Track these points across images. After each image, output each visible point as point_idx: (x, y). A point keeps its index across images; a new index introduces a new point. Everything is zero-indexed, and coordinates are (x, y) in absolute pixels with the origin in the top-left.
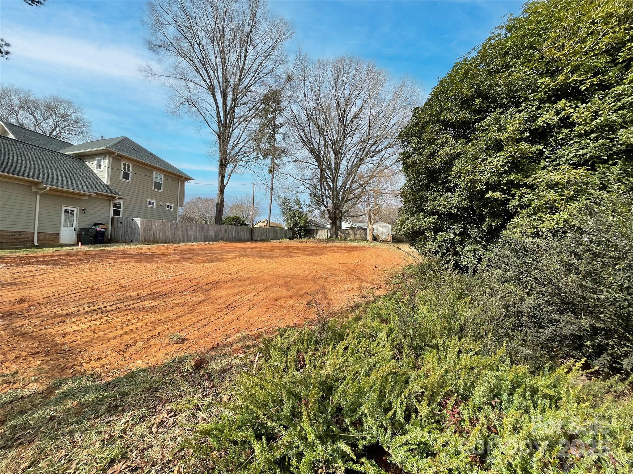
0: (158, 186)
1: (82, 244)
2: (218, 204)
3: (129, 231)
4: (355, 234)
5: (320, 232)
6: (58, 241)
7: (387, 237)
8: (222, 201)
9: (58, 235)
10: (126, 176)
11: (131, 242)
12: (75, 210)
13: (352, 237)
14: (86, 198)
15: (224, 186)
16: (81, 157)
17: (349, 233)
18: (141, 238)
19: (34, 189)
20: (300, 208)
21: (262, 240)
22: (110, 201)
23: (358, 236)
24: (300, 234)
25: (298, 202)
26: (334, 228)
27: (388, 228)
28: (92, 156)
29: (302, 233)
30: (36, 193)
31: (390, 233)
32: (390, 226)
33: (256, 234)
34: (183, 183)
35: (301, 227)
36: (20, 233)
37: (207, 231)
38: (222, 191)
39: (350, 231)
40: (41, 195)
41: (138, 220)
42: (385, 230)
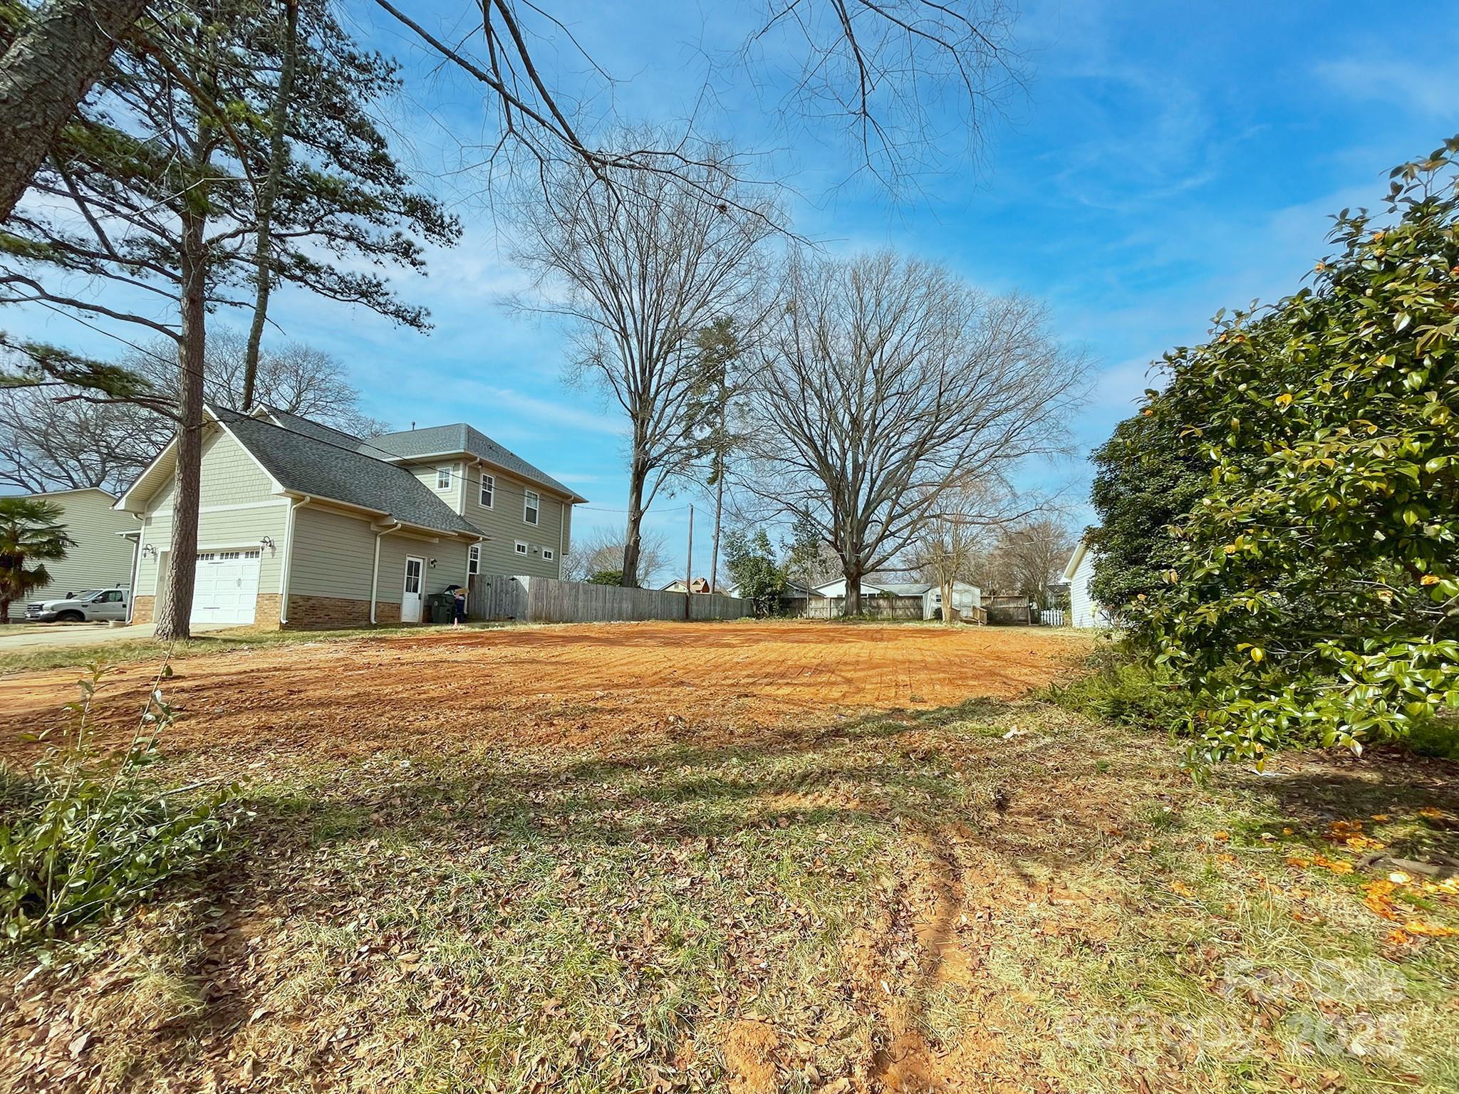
0: (531, 515)
1: (459, 622)
2: (627, 547)
3: (506, 600)
4: (893, 608)
5: (813, 604)
6: (399, 617)
7: (971, 614)
8: (637, 542)
9: (398, 607)
10: (486, 498)
11: (511, 619)
12: (421, 561)
13: (887, 613)
14: (436, 541)
15: (642, 513)
16: (408, 467)
17: (878, 607)
18: (529, 612)
19: (374, 528)
20: (771, 553)
21: (707, 620)
22: (468, 545)
23: (900, 612)
24: (771, 609)
25: (763, 540)
26: (854, 594)
27: (973, 595)
28: (429, 464)
29: (776, 606)
30: (376, 534)
31: (978, 605)
32: (977, 591)
33: (694, 608)
34: (569, 507)
35: (773, 594)
36: (353, 602)
37: (620, 602)
38: (636, 523)
39: (881, 602)
40: (382, 537)
41: (525, 581)
42: (967, 599)
